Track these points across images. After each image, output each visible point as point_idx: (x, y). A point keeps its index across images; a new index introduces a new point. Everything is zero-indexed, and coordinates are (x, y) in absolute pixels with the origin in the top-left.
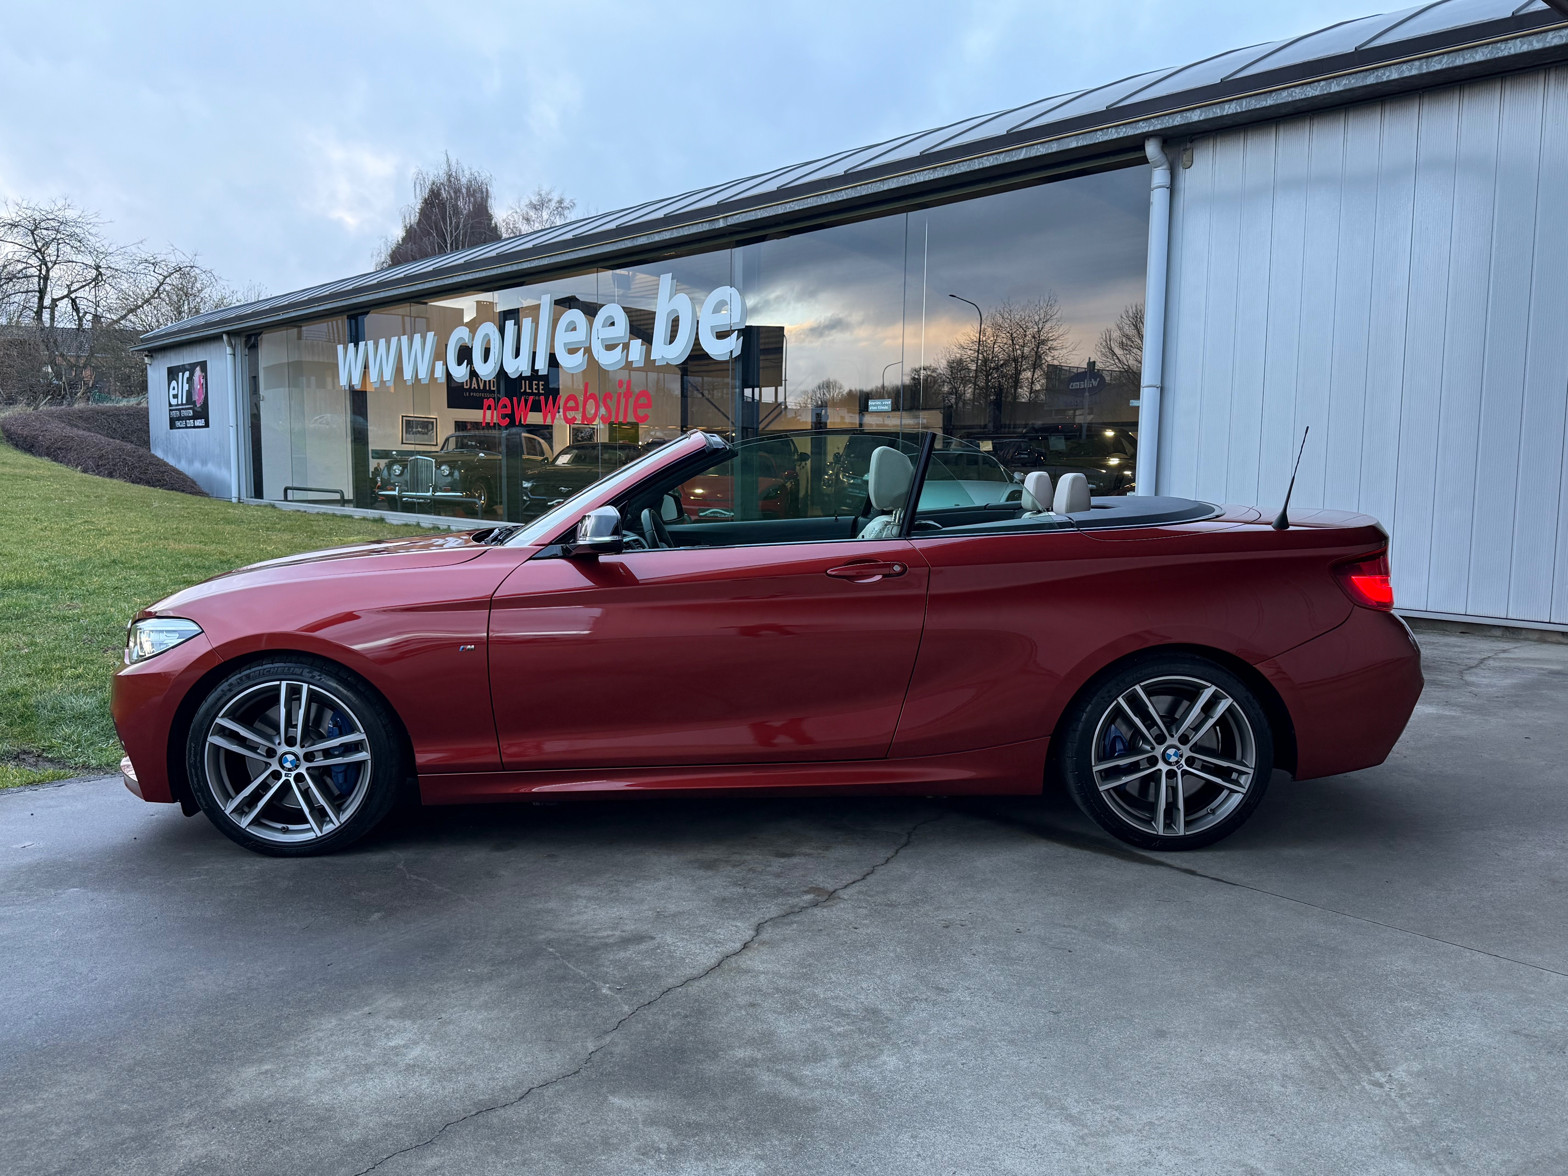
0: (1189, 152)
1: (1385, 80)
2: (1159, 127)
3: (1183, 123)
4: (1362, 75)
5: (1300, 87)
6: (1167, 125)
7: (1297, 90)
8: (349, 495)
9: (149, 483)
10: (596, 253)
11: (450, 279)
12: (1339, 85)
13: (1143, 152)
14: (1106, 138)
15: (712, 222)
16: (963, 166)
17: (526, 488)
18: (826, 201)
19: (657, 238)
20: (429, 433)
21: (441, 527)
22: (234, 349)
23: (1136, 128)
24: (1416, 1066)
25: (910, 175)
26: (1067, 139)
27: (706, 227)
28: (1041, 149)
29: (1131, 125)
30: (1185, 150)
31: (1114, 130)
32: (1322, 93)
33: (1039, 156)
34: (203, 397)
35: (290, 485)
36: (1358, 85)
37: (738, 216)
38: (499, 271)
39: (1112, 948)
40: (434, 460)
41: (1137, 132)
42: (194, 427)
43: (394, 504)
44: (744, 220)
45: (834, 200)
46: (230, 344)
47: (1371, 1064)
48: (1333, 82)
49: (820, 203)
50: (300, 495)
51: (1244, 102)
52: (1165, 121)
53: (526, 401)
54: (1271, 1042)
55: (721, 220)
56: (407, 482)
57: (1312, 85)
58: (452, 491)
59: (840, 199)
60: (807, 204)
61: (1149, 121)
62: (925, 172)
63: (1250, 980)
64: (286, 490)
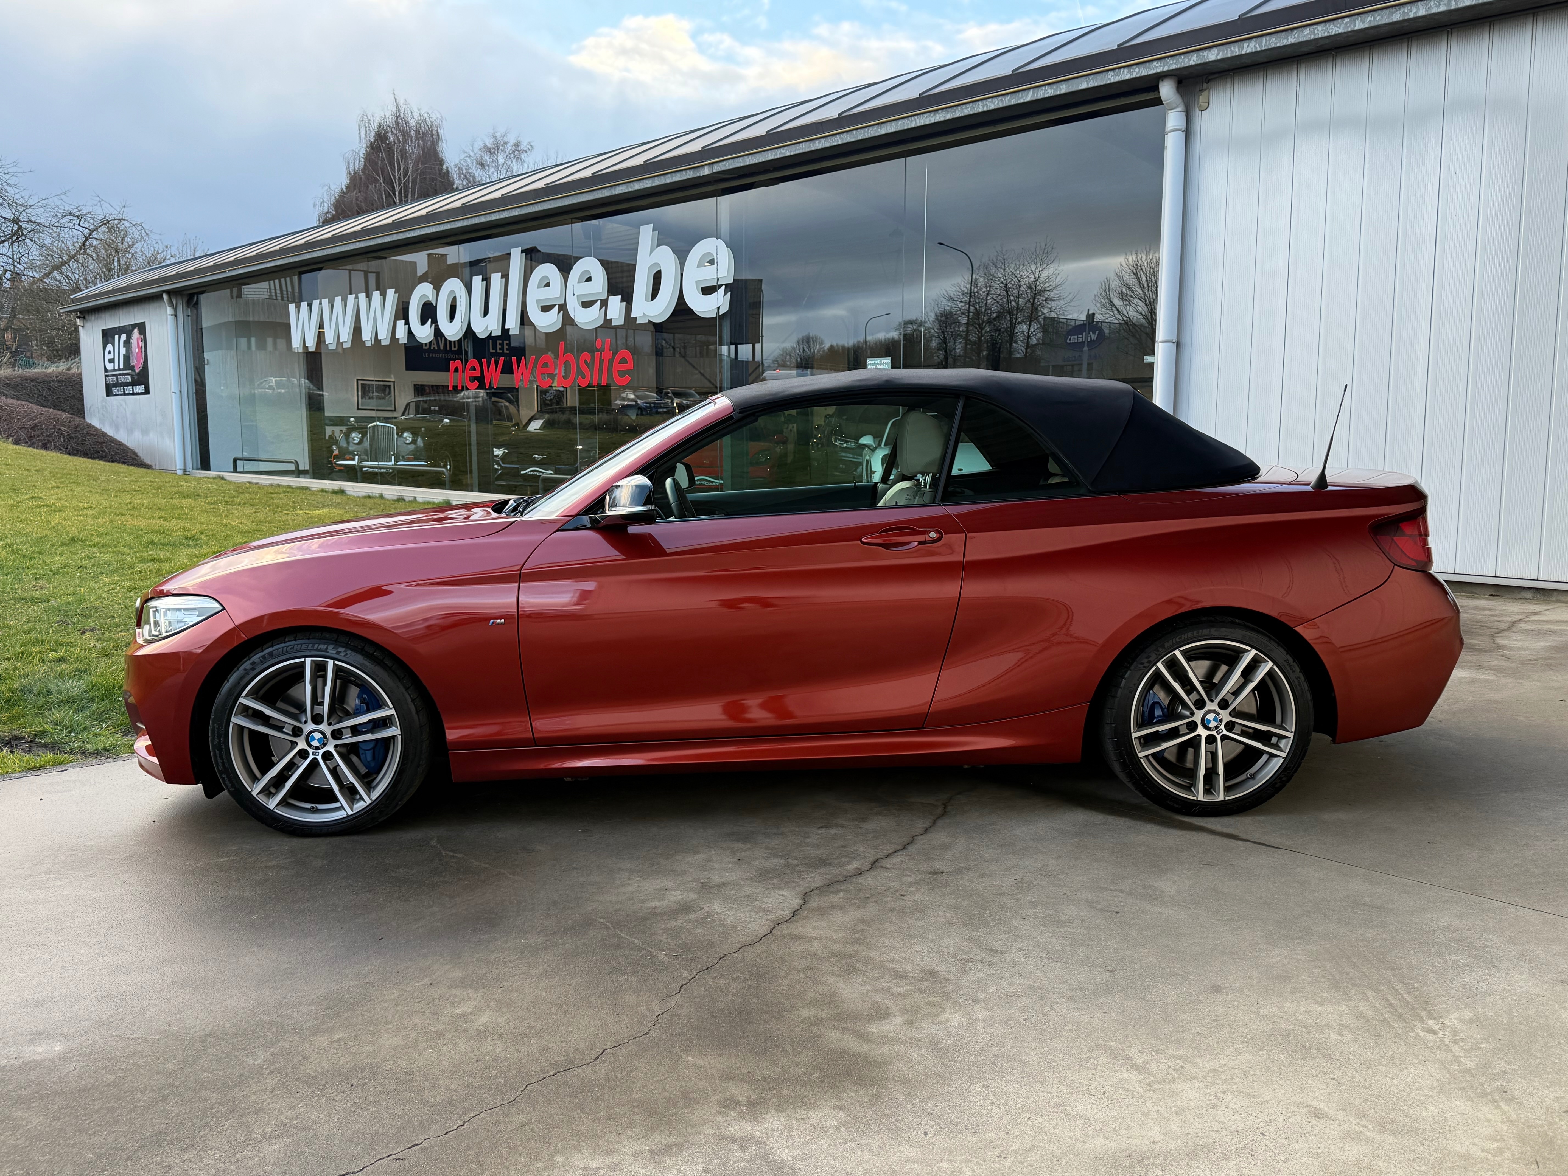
0: (1206, 92)
1: (1412, 15)
2: (1174, 67)
3: (1199, 62)
4: (1387, 11)
5: (1323, 24)
6: (1183, 65)
7: (1320, 28)
8: (305, 465)
9: (86, 455)
10: (571, 203)
11: (412, 232)
12: (1363, 22)
13: (1156, 92)
14: (1117, 79)
15: (696, 170)
16: (966, 108)
17: (497, 456)
18: (820, 147)
19: (637, 186)
20: (387, 398)
21: (407, 499)
22: (175, 309)
23: (1149, 68)
24: (1468, 1014)
25: (910, 119)
26: (1076, 80)
27: (690, 175)
28: (1049, 91)
29: (1144, 65)
30: (1202, 90)
31: (1126, 70)
32: (1346, 31)
33: (1047, 98)
34: (142, 361)
35: (240, 455)
36: (1383, 22)
37: (724, 163)
38: (466, 223)
39: (1160, 910)
40: (395, 427)
41: (1150, 73)
42: (133, 394)
43: (353, 474)
44: (731, 167)
45: (828, 145)
46: (171, 303)
47: (1423, 1013)
48: (1358, 19)
49: (813, 149)
50: (250, 466)
51: (1264, 40)
52: (1181, 60)
53: (496, 363)
54: (1325, 995)
55: (706, 168)
56: (367, 451)
57: (1336, 22)
58: (415, 460)
59: (835, 144)
60: (799, 149)
61: (1163, 60)
62: (926, 115)
63: (1300, 938)
64: (235, 461)
